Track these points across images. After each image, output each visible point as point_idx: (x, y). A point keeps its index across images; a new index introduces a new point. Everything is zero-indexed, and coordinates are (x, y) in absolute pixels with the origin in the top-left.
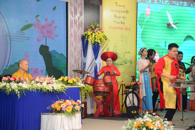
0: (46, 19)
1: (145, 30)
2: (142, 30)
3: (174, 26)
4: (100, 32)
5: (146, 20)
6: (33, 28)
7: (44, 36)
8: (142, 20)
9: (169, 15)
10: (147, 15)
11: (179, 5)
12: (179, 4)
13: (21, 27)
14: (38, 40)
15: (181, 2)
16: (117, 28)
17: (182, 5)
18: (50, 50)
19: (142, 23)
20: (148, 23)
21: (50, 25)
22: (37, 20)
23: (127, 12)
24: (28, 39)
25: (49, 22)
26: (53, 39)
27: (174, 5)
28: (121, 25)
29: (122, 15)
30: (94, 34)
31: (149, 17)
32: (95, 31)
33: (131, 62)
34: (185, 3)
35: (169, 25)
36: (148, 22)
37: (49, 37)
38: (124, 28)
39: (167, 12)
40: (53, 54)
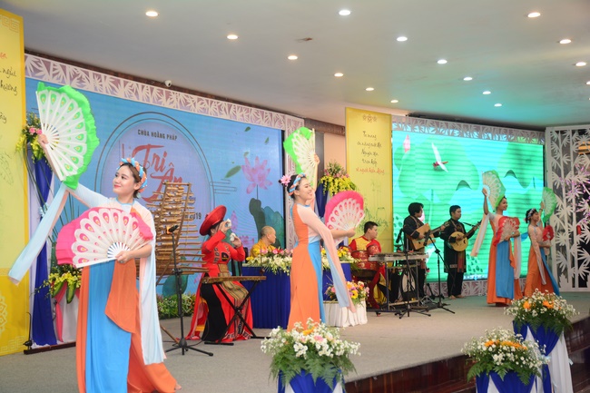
0: (257, 158)
1: (404, 173)
2: (399, 173)
3: (442, 167)
4: (344, 177)
5: (404, 157)
6: (240, 173)
7: (254, 185)
8: (399, 157)
9: (436, 152)
10: (406, 150)
11: (449, 135)
12: (449, 132)
13: (226, 173)
14: (248, 192)
15: (451, 131)
16: (366, 170)
17: (453, 134)
18: (263, 206)
19: (399, 162)
20: (407, 163)
21: (262, 168)
22: (246, 159)
23: (379, 145)
24: (235, 189)
25: (261, 162)
26: (266, 188)
27: (441, 134)
28: (371, 165)
29: (373, 149)
30: (336, 181)
31: (408, 152)
32: (338, 175)
33: (386, 223)
34: (456, 132)
35: (436, 165)
36: (407, 160)
37: (261, 185)
38: (376, 170)
39: (433, 146)
40: (266, 213)
